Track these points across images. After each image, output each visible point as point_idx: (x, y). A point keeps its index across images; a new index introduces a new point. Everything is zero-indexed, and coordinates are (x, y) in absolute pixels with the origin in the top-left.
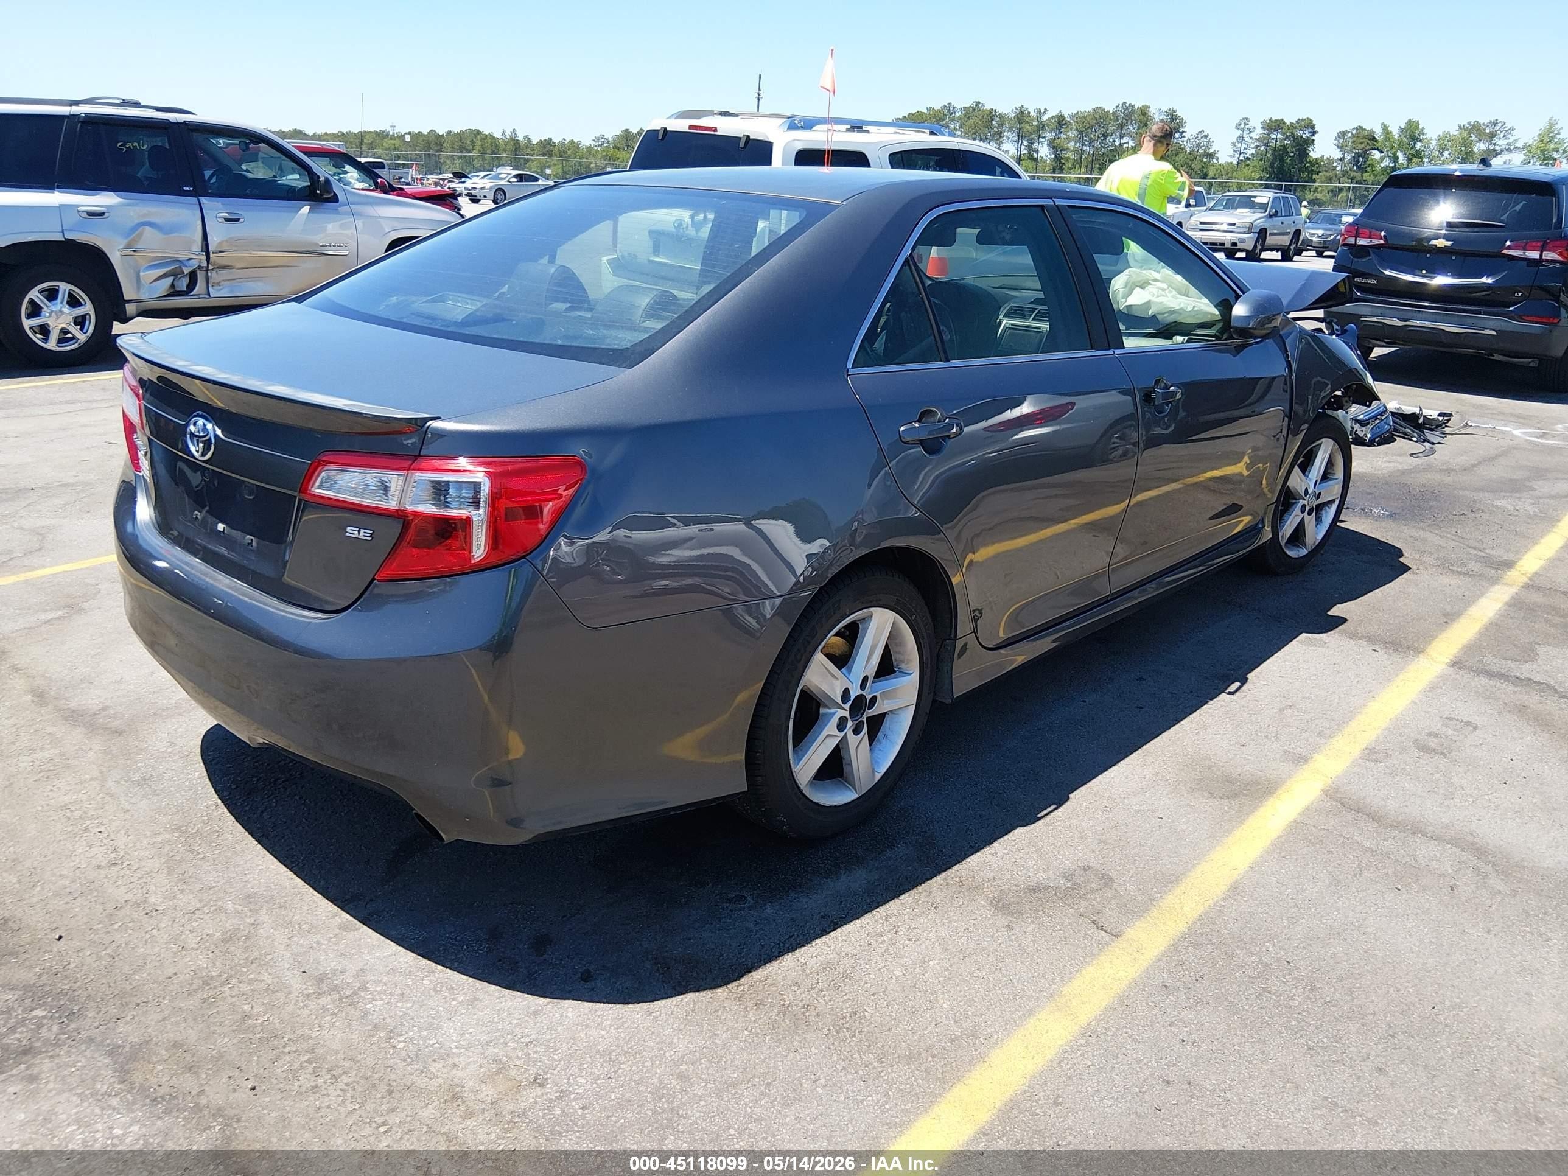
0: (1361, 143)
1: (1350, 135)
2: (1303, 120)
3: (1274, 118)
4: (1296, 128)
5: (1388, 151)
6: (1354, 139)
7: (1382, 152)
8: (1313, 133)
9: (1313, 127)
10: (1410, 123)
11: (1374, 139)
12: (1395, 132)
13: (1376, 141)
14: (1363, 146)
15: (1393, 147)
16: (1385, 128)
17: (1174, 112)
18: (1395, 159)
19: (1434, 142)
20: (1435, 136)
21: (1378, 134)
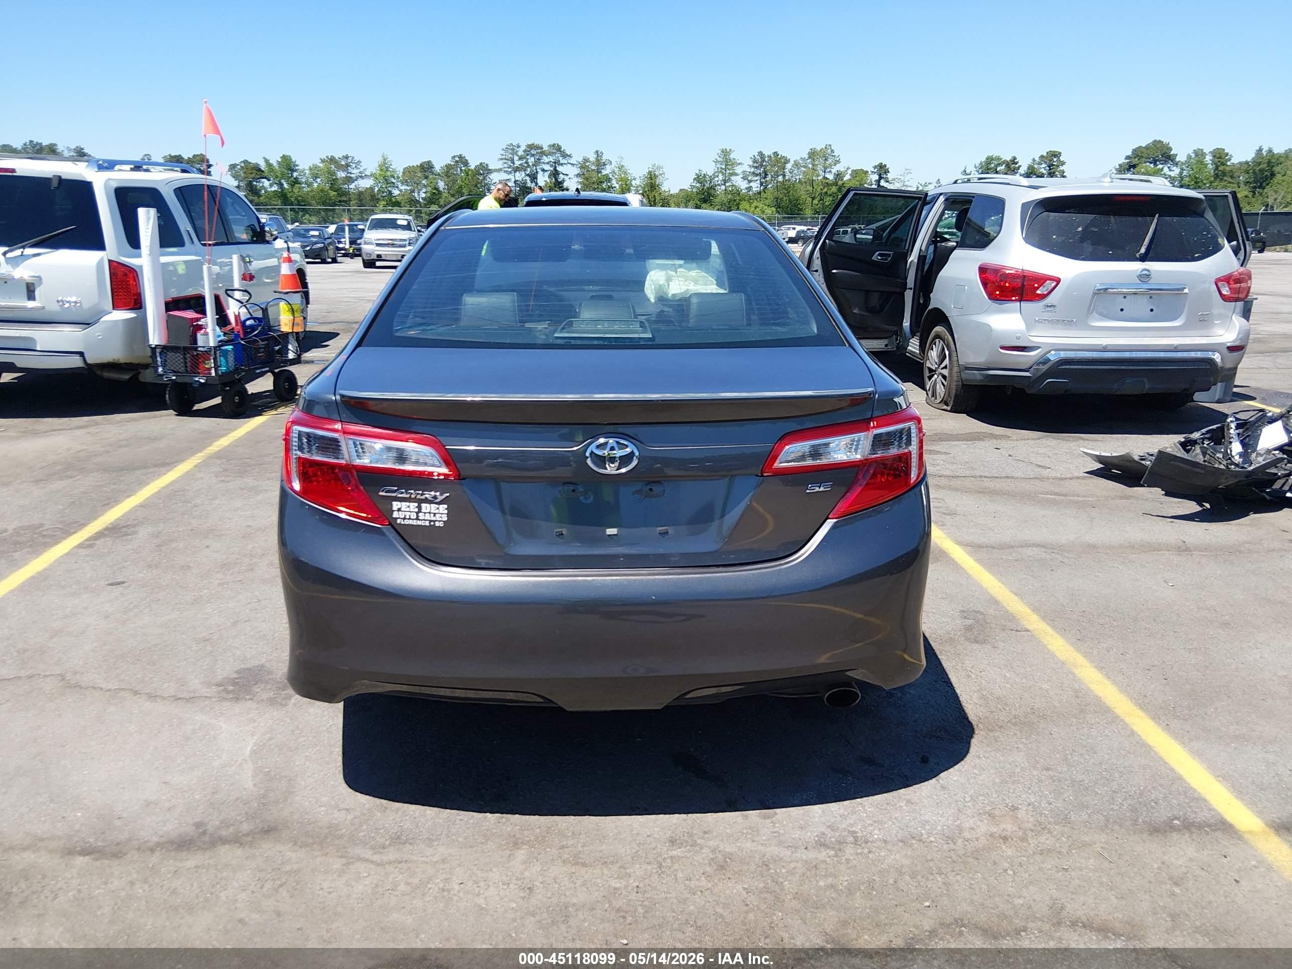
0: (252, 173)
1: (239, 167)
2: (198, 155)
3: (173, 154)
4: (193, 162)
5: (274, 179)
6: (245, 170)
7: (269, 180)
8: (209, 166)
9: (208, 161)
10: (284, 157)
11: (260, 170)
12: (274, 162)
13: (263, 171)
14: (253, 175)
15: (277, 177)
16: (267, 161)
17: (82, 149)
18: (281, 185)
19: (307, 172)
20: (307, 168)
21: (263, 166)
